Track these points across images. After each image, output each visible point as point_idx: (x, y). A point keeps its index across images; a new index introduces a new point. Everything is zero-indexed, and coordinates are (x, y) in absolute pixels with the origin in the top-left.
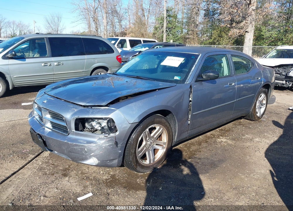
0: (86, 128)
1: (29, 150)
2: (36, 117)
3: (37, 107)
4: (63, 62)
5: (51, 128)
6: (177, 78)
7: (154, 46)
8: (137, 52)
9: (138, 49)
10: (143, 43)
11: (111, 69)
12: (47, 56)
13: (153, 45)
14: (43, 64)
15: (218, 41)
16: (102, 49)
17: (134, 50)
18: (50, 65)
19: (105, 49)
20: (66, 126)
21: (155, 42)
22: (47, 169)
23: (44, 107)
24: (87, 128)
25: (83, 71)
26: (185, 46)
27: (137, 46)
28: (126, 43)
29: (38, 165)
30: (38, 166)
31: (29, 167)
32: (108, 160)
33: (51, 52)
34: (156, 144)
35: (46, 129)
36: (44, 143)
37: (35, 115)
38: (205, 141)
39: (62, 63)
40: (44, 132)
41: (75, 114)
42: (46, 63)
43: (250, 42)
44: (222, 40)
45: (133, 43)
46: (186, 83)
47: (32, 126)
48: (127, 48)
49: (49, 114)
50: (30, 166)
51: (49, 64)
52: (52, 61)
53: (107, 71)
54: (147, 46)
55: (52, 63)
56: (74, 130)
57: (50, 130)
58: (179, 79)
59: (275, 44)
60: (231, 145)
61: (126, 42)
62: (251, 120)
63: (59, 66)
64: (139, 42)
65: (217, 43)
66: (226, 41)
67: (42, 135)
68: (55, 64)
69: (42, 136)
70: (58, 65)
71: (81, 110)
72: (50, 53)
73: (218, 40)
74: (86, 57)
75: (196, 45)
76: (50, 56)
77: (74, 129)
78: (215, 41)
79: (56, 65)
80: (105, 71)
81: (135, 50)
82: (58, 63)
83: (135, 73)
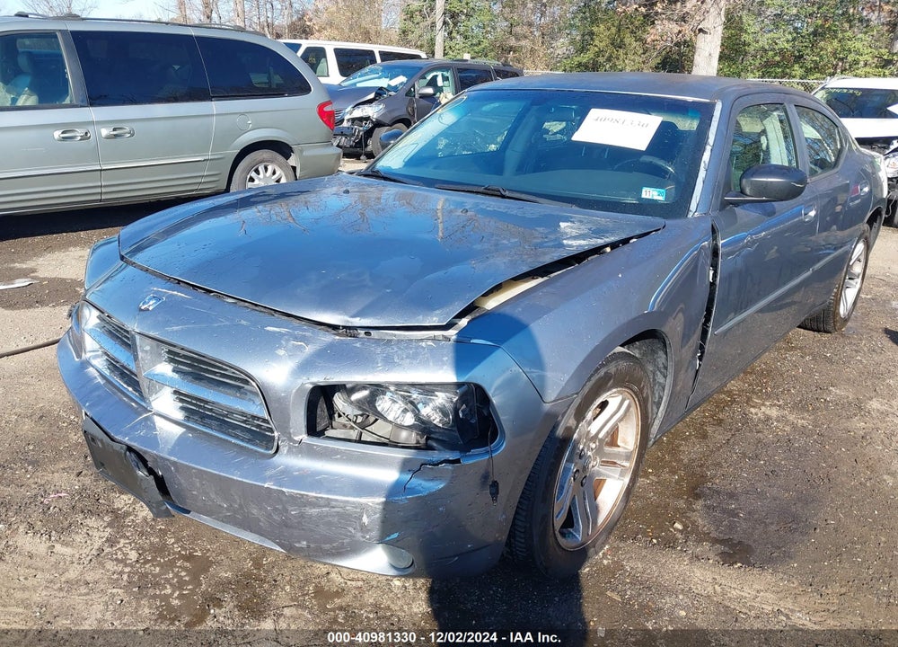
0: (336, 415)
1: (66, 491)
2: (94, 362)
3: (98, 321)
4: (134, 125)
5: (180, 416)
6: (650, 193)
7: (426, 73)
8: (367, 90)
9: (370, 80)
10: (382, 60)
11: (301, 151)
12: (67, 101)
13: (421, 68)
14: (57, 134)
15: (609, 60)
16: (269, 78)
17: (355, 84)
18: (85, 137)
19: (277, 79)
20: (267, 417)
21: (418, 57)
22: (167, 580)
23: (152, 334)
24: (340, 416)
25: (207, 158)
26: (523, 75)
27: (367, 69)
28: (323, 60)
29: (126, 565)
30: (127, 570)
31: (88, 578)
32: (455, 556)
33: (84, 88)
34: (603, 462)
35: (159, 422)
36: (161, 484)
37: (88, 355)
38: (712, 416)
39: (128, 129)
40: (154, 441)
41: (305, 367)
42: (67, 128)
43: (709, 64)
44: (622, 57)
45: (351, 62)
46: (690, 215)
47: (89, 408)
48: (328, 76)
49: (171, 361)
50: (91, 573)
51: (80, 132)
52: (92, 123)
53: (287, 157)
54: (400, 70)
55: (91, 129)
56: (304, 437)
57: (180, 430)
58: (661, 198)
59: (783, 71)
60: (803, 431)
61: (325, 57)
62: (819, 331)
63: (118, 140)
64: (368, 57)
65: (608, 66)
66: (637, 58)
67: (146, 452)
68: (105, 132)
69: (146, 457)
70: (116, 136)
71: (331, 346)
72: (83, 92)
73: (611, 56)
74: (214, 107)
75: (538, 70)
76: (82, 101)
77: (304, 429)
78: (601, 60)
79: (108, 137)
80: (280, 158)
81: (359, 85)
82: (114, 130)
83: (435, 168)
